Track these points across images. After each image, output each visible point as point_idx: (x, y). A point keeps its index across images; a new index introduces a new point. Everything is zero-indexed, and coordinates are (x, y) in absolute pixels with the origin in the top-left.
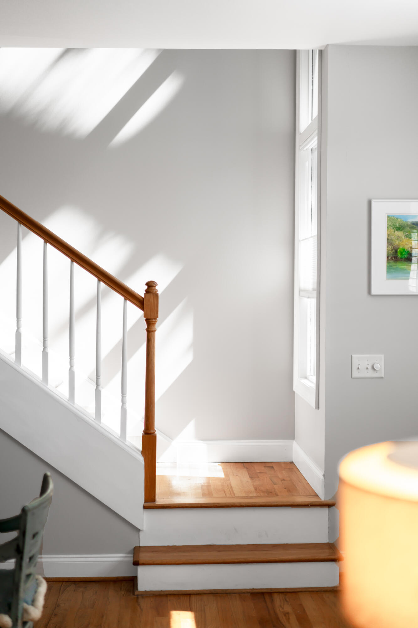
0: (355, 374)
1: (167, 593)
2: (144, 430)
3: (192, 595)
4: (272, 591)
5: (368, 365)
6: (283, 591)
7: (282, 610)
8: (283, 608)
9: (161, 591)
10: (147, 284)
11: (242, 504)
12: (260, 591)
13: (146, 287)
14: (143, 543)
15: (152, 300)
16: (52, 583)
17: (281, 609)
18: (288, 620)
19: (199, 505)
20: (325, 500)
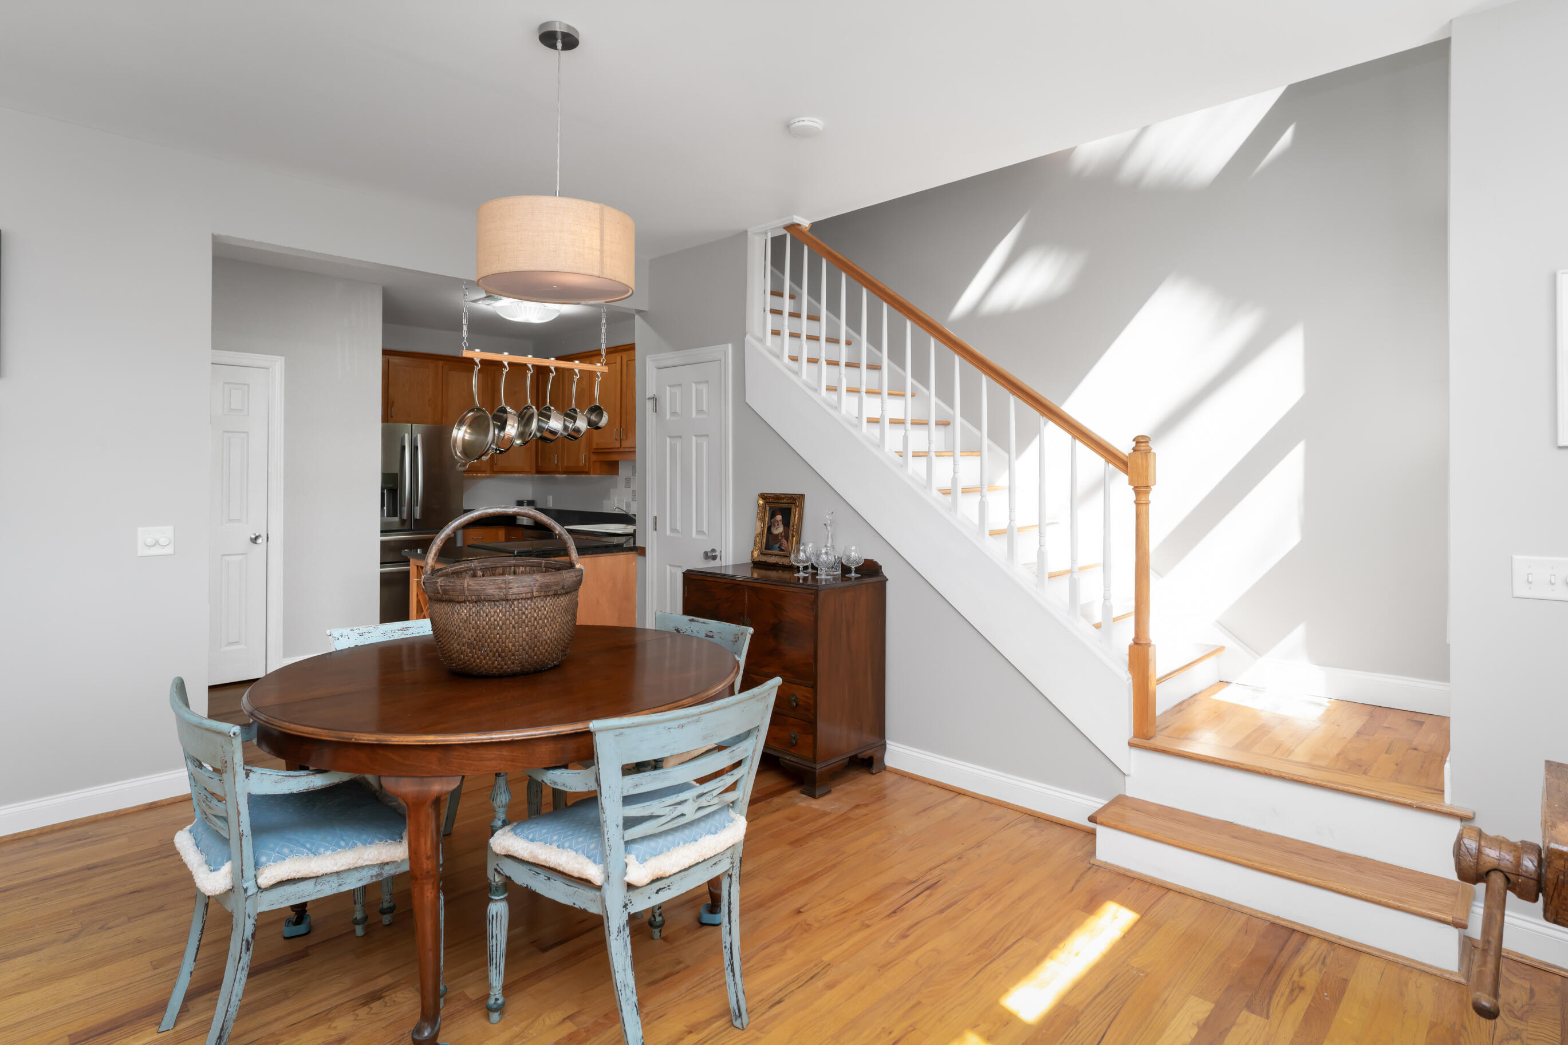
0: (1521, 590)
1: (1136, 876)
2: (1134, 638)
3: (1171, 892)
4: (1310, 933)
5: (1554, 575)
6: (1333, 939)
7: (1296, 978)
8: (1301, 975)
9: (1129, 871)
10: (1134, 440)
11: (1283, 775)
12: (1290, 926)
13: (1134, 444)
14: (1131, 792)
15: (1140, 461)
16: (1012, 811)
17: (1297, 973)
18: (1291, 1000)
19: (1211, 760)
20: (1451, 805)
